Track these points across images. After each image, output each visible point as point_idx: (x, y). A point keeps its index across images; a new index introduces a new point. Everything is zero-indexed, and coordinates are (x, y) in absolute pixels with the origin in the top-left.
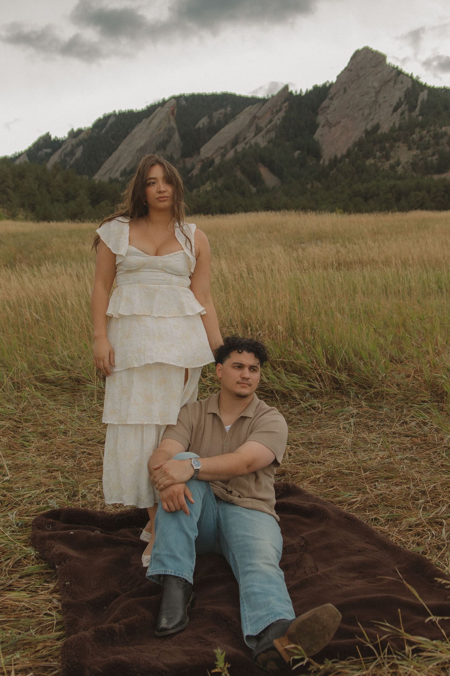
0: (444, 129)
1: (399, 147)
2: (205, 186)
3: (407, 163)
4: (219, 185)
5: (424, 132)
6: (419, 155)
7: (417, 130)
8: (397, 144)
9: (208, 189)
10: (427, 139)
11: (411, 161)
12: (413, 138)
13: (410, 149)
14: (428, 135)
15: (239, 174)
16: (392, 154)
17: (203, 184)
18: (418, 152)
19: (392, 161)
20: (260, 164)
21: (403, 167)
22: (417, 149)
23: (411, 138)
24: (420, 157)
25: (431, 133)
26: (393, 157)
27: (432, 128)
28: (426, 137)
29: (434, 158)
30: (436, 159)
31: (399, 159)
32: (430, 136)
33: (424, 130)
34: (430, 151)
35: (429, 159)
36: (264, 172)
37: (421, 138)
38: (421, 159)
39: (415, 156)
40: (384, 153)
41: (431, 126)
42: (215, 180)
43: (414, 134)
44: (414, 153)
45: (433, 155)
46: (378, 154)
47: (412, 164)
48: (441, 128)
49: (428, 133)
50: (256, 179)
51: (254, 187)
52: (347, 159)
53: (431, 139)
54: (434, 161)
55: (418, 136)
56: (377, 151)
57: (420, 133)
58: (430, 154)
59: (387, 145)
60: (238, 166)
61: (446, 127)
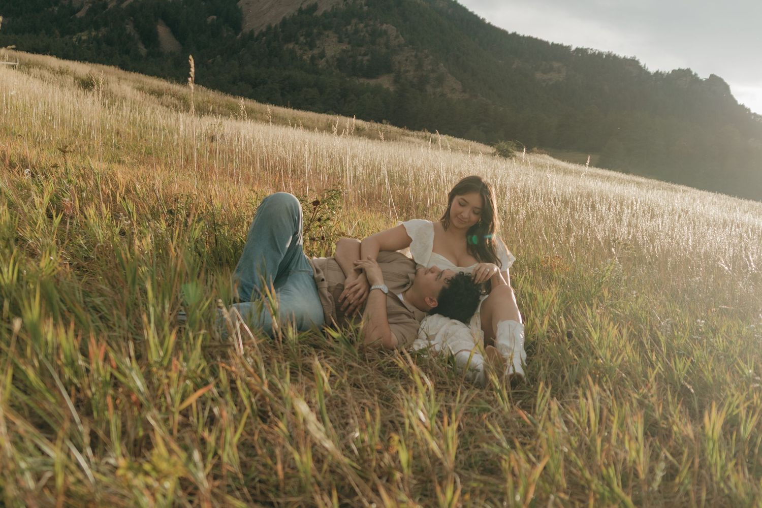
0: (384, 27)
1: (328, 37)
2: (83, 34)
3: (332, 57)
4: (100, 35)
5: (362, 25)
6: (349, 51)
7: (354, 21)
8: (326, 33)
9: (84, 38)
10: (362, 34)
11: (338, 56)
12: (347, 30)
13: (340, 41)
14: (365, 30)
15: (130, 28)
16: (318, 42)
17: (82, 31)
18: (349, 47)
19: (316, 52)
20: (160, 21)
21: (327, 62)
22: (349, 43)
23: (344, 29)
24: (350, 54)
25: (369, 28)
26: (319, 47)
27: (371, 23)
28: (362, 32)
29: (366, 58)
30: (368, 60)
31: (324, 51)
32: (367, 31)
33: (362, 23)
34: (363, 50)
35: (360, 58)
36: (163, 31)
37: (356, 32)
38: (350, 57)
39: (344, 51)
40: (309, 39)
41: (370, 20)
42: (97, 29)
43: (349, 23)
44: (344, 48)
45: (365, 55)
46: (302, 39)
47: (338, 59)
48: (382, 25)
49: (365, 27)
50: (150, 38)
51: (146, 48)
52: (264, 38)
53: (367, 35)
54: (364, 62)
55: (354, 28)
56: (302, 35)
57: (356, 26)
58: (362, 52)
59: (315, 31)
60: (132, 18)
61: (388, 26)
